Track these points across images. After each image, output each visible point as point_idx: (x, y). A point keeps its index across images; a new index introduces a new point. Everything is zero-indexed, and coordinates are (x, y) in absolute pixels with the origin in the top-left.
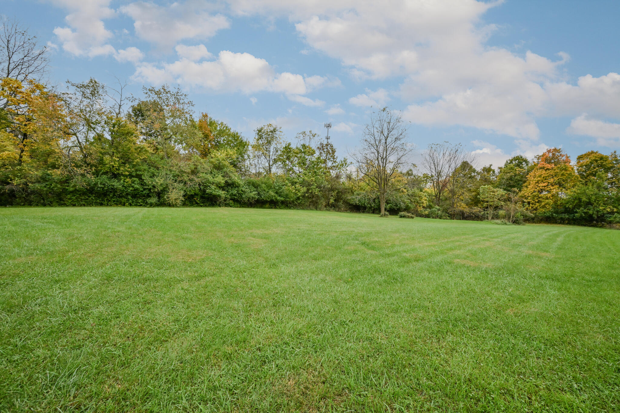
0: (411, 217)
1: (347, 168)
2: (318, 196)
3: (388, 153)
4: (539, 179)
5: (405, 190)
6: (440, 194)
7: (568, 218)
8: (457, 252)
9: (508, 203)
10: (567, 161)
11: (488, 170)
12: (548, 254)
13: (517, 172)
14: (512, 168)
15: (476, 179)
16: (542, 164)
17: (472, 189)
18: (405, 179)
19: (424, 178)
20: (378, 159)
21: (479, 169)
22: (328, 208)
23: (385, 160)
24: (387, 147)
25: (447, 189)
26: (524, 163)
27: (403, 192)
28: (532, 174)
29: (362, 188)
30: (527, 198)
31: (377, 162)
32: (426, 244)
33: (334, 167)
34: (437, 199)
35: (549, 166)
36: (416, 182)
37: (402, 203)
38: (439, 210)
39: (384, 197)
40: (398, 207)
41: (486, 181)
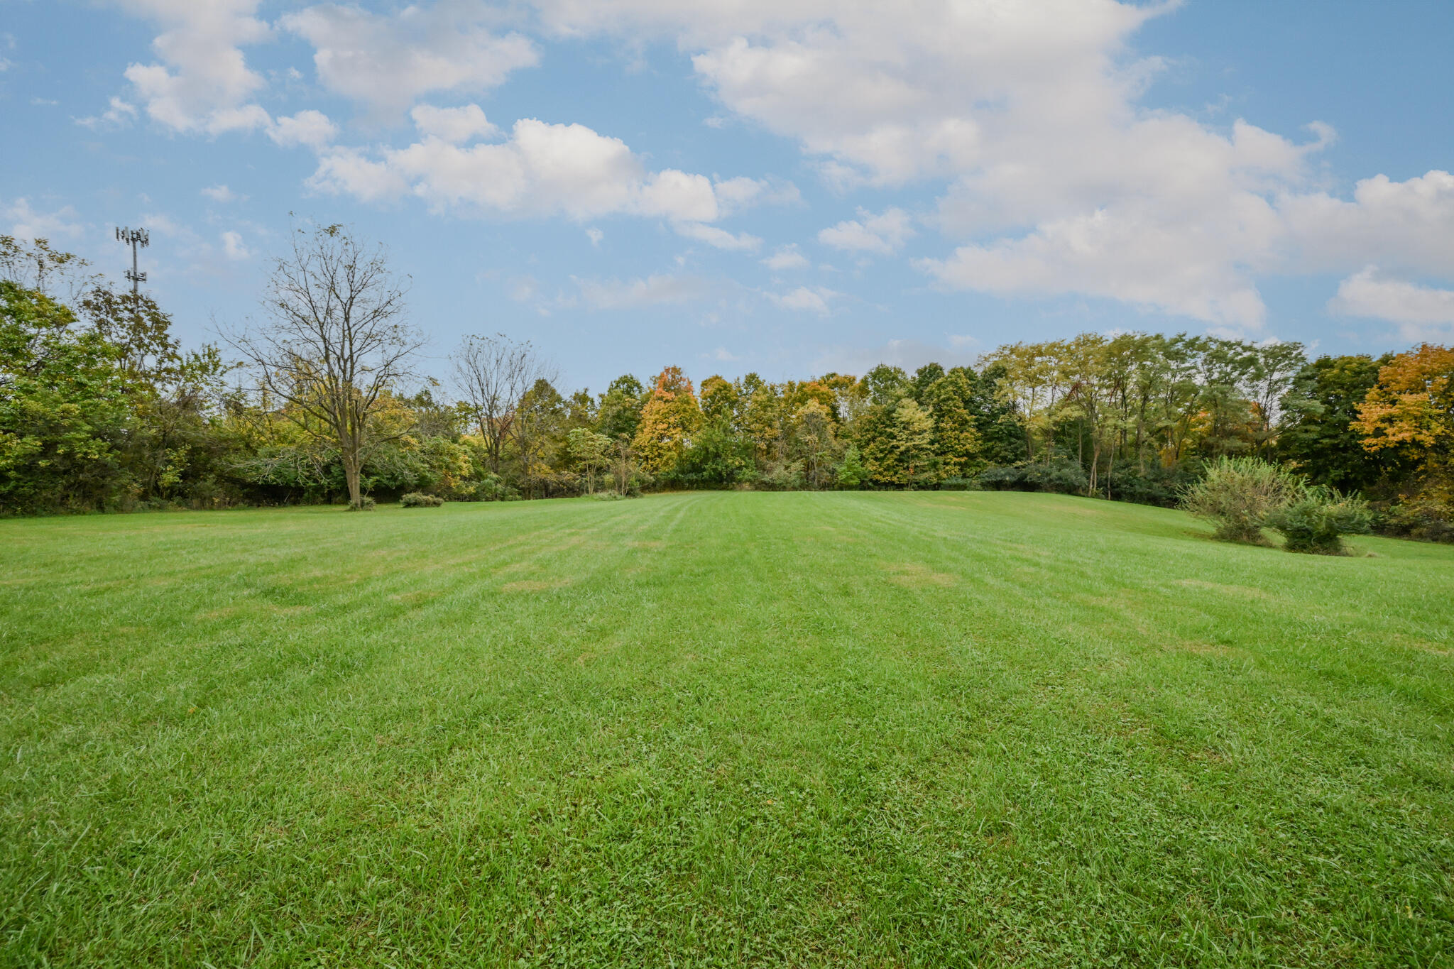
0: (435, 503)
1: (225, 378)
2: (102, 466)
3: (357, 345)
4: (657, 416)
5: (414, 441)
6: (497, 446)
7: (697, 480)
8: (516, 567)
9: (617, 460)
10: (689, 389)
11: (582, 398)
12: (658, 544)
13: (627, 404)
14: (619, 397)
15: (564, 416)
16: (660, 392)
17: (559, 435)
18: (413, 414)
19: (460, 410)
20: (327, 358)
21: (567, 396)
22: (156, 500)
23: (349, 365)
24: (353, 331)
25: (511, 437)
26: (635, 389)
27: (406, 444)
28: (647, 407)
29: (285, 438)
30: (643, 451)
31: (326, 366)
32: (452, 562)
33: (169, 371)
34: (492, 457)
35: (668, 396)
36: (442, 422)
37: (406, 472)
38: (497, 482)
39: (355, 459)
40: (398, 483)
41: (581, 419)
